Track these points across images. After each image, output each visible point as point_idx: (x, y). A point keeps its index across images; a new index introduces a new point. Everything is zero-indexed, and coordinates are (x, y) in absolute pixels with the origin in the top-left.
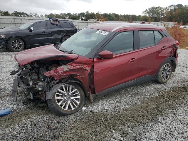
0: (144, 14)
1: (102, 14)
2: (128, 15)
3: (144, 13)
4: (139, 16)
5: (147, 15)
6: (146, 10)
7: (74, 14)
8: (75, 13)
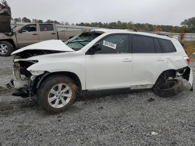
0: (183, 25)
1: (135, 25)
2: (163, 26)
3: (183, 23)
4: (176, 27)
5: (187, 26)
6: (186, 21)
7: (104, 23)
8: (106, 23)
